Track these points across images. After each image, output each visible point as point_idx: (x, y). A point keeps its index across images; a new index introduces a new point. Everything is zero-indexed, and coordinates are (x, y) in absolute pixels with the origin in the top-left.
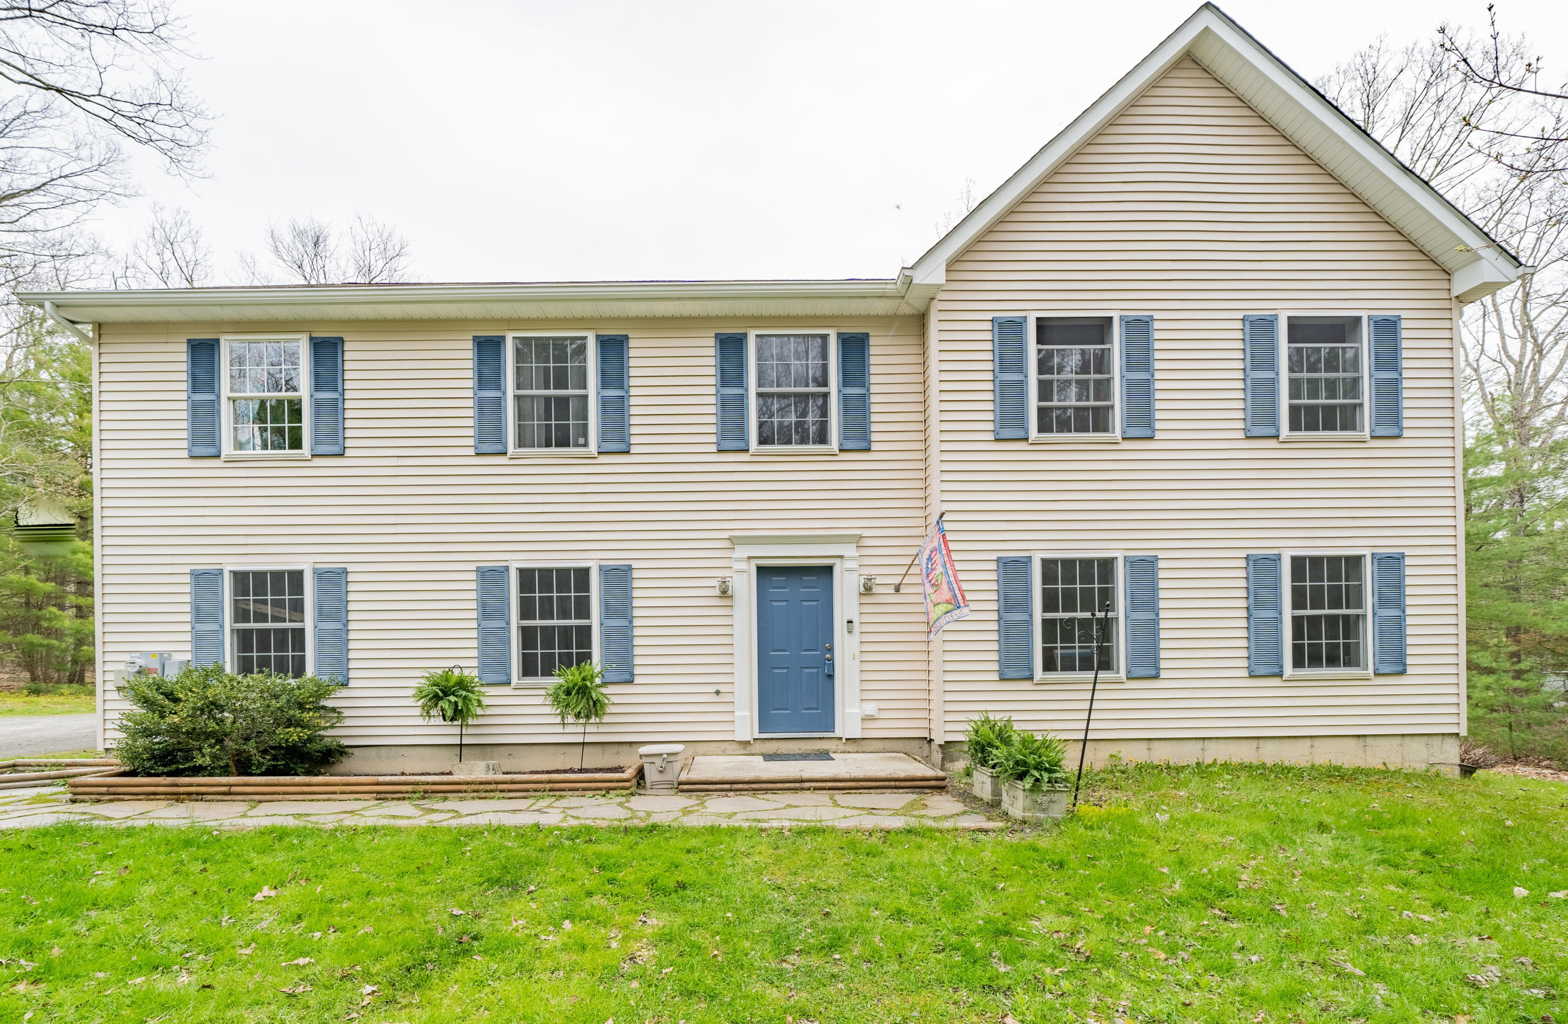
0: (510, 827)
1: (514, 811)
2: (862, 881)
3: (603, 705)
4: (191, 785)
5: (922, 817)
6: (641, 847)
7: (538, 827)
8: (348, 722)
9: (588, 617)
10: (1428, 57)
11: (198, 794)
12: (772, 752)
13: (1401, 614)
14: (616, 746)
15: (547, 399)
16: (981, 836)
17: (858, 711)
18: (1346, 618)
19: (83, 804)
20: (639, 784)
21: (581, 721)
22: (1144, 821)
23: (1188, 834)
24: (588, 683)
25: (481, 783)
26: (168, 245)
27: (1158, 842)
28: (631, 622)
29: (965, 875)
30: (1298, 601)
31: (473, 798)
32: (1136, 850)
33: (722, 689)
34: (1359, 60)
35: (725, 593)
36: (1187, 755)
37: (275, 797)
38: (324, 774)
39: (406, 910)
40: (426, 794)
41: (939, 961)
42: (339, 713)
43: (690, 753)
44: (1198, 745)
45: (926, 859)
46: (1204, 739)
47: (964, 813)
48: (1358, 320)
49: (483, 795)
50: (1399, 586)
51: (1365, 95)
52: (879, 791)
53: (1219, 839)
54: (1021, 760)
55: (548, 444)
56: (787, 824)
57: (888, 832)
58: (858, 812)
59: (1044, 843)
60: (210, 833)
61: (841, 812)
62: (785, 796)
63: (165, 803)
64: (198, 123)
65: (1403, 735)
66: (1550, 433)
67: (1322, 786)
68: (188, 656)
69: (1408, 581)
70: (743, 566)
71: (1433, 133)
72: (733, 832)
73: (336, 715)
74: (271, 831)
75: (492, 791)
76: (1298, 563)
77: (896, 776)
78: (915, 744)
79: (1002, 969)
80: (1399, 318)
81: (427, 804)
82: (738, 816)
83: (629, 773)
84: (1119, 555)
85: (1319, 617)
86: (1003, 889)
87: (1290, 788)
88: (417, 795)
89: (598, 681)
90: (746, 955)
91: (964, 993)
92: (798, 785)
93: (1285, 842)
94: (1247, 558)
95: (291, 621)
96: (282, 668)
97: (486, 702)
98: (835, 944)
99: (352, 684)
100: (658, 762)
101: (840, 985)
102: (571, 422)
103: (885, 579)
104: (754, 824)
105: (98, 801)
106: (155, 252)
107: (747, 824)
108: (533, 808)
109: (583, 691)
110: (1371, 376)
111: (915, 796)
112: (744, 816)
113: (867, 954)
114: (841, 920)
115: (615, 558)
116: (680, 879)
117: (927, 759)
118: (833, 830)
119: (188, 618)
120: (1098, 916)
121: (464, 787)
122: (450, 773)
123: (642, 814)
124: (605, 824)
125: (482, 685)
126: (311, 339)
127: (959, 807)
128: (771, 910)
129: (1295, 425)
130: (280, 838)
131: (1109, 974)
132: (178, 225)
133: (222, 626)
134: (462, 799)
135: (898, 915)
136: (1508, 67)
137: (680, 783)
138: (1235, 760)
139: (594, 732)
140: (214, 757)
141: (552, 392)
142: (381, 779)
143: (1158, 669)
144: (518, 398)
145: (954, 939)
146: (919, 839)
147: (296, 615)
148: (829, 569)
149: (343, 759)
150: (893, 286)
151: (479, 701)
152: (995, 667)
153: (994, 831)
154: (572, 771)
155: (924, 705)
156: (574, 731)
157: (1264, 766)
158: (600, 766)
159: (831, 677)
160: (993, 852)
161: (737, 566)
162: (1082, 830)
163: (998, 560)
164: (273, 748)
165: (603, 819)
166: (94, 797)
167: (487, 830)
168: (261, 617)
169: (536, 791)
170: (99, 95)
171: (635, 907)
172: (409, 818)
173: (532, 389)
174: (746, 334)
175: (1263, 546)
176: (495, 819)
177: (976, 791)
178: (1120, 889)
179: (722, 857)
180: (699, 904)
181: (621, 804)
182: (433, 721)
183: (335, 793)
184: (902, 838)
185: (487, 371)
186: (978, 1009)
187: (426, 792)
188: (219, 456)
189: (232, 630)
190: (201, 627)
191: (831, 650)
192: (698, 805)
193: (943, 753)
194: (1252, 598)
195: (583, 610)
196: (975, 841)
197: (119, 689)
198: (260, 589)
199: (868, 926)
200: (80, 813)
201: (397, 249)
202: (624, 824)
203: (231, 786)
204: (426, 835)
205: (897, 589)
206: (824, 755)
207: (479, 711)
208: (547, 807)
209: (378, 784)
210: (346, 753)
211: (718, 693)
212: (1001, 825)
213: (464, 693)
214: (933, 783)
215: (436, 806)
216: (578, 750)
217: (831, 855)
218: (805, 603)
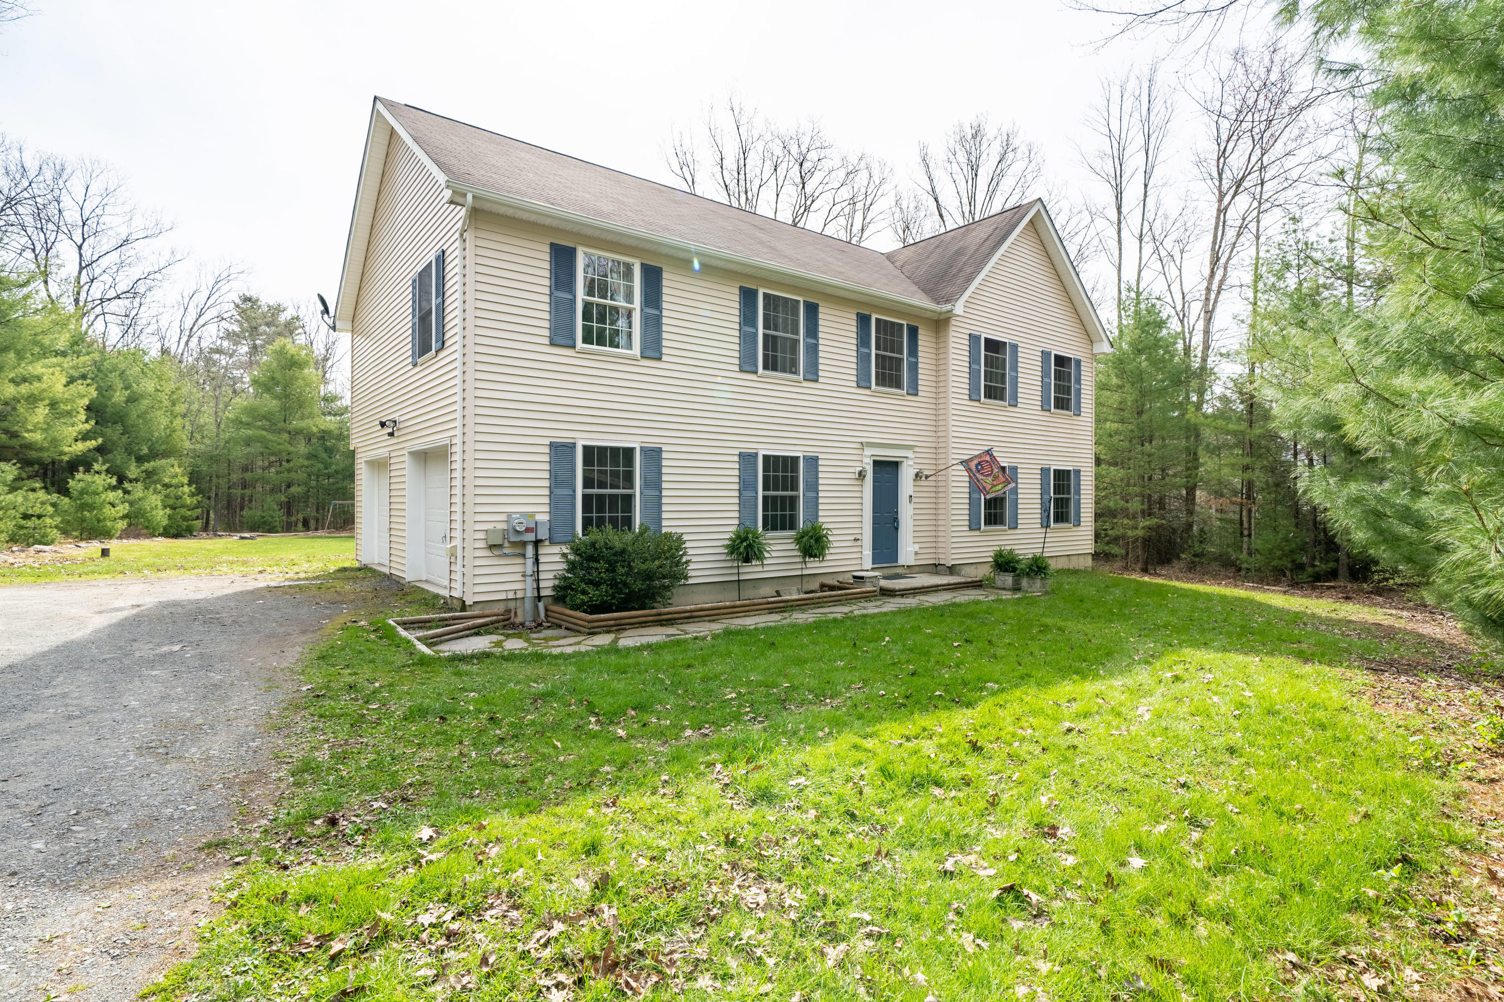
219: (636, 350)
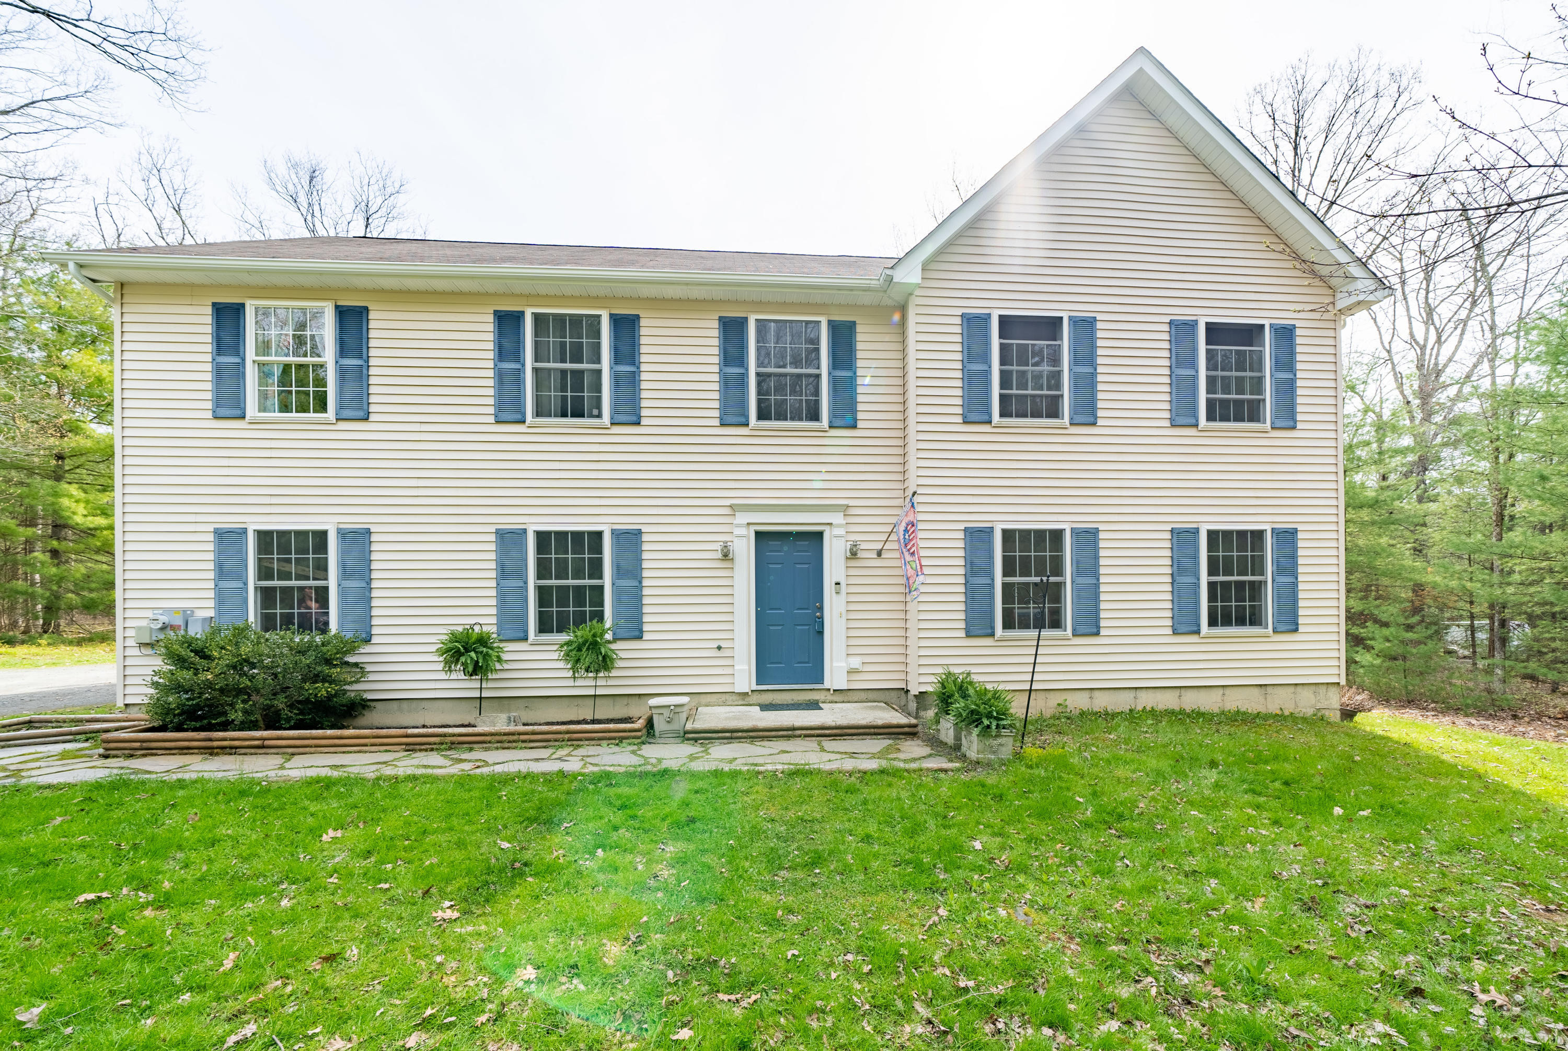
0: (538, 774)
1: (537, 760)
2: (841, 813)
3: (612, 660)
4: (224, 739)
5: (894, 759)
6: (655, 789)
7: (562, 774)
8: (372, 677)
9: (601, 577)
10: (1346, 73)
11: (231, 748)
12: (767, 703)
13: (1294, 580)
14: (626, 698)
15: (564, 372)
16: (942, 775)
17: (844, 664)
18: (1252, 583)
19: (115, 760)
20: (649, 733)
21: (591, 675)
22: (1075, 760)
23: (1107, 770)
24: (598, 639)
25: (505, 734)
26: (155, 172)
27: (1082, 777)
28: (640, 582)
29: (923, 807)
30: (1213, 569)
31: (497, 748)
32: (1064, 785)
33: (723, 644)
34: (1290, 71)
35: (726, 555)
36: (1122, 702)
37: (307, 750)
38: (347, 728)
39: (460, 845)
40: (453, 746)
41: (894, 872)
42: (361, 668)
43: (693, 704)
44: (1132, 694)
45: (894, 794)
46: (1136, 688)
47: (930, 755)
48: (1262, 327)
49: (506, 745)
50: (1294, 557)
51: (1296, 103)
52: (861, 737)
53: (1131, 775)
54: (975, 710)
55: (564, 415)
56: (780, 767)
57: (865, 773)
58: (838, 756)
59: (991, 780)
60: (259, 784)
61: (826, 757)
62: (779, 743)
63: (200, 757)
64: (195, 56)
65: (1296, 684)
66: (1451, 409)
67: (1225, 729)
68: (211, 613)
69: (1300, 552)
70: (743, 531)
71: (1351, 140)
72: (735, 774)
73: (358, 670)
74: (318, 780)
75: (514, 741)
76: (1212, 535)
77: (875, 724)
78: (893, 694)
79: (942, 877)
80: (1294, 326)
81: (454, 754)
82: (739, 761)
83: (639, 724)
84: (1067, 527)
85: (1230, 583)
86: (953, 817)
87: (1199, 731)
88: (444, 746)
89: (608, 636)
90: (746, 872)
91: (911, 894)
92: (790, 733)
93: (1181, 776)
94: (1172, 531)
95: (314, 579)
96: (305, 625)
97: (505, 657)
98: (817, 860)
99: (375, 640)
100: (666, 712)
101: (820, 891)
102: (586, 394)
103: (869, 546)
104: (752, 768)
105: (132, 756)
106: (141, 178)
107: (746, 768)
108: (554, 756)
109: (593, 645)
110: (1272, 376)
111: (890, 742)
112: (743, 761)
113: (840, 869)
114: (822, 844)
115: (626, 523)
116: (690, 815)
117: (904, 709)
118: (819, 771)
119: (211, 575)
120: (1022, 837)
121: (488, 738)
122: (474, 726)
123: (654, 761)
124: (622, 770)
125: (501, 641)
126: (337, 307)
127: (927, 751)
128: (767, 837)
129: (1210, 417)
130: (327, 787)
131: (1021, 879)
132: (167, 152)
133: (246, 584)
134: (487, 749)
135: (867, 839)
136: (1409, 89)
137: (686, 733)
138: (1161, 707)
139: (605, 685)
140: (246, 712)
141: (568, 366)
142: (410, 731)
143: (1098, 627)
144: (536, 370)
145: (909, 856)
146: (890, 779)
147: (320, 574)
148: (820, 535)
149: (365, 712)
150: (877, 282)
151: (498, 657)
152: (962, 625)
153: (952, 771)
154: (585, 722)
155: (902, 659)
156: (585, 685)
157: (1182, 712)
158: (611, 717)
159: (821, 633)
160: (949, 788)
161: (737, 531)
162: (1023, 769)
163: (966, 530)
164: (299, 702)
165: (619, 765)
166: (127, 752)
167: (518, 777)
168: (286, 576)
169: (556, 741)
170: (88, 20)
171: (655, 838)
172: (441, 767)
173: (549, 362)
174: (747, 318)
175: (1185, 521)
176: (523, 767)
177: (943, 737)
178: (1042, 815)
179: (725, 796)
180: (707, 835)
181: (634, 752)
182: (454, 676)
183: (366, 745)
184: (877, 777)
185: (507, 344)
186: (919, 904)
187: (452, 743)
188: (244, 417)
189: (256, 588)
190: (224, 584)
191: (821, 609)
192: (702, 752)
193: (918, 703)
194: (1175, 566)
195: (596, 569)
196: (936, 779)
197: (141, 645)
198: (284, 548)
199: (842, 847)
200: (114, 768)
201: (397, 185)
202: (639, 769)
203: (265, 739)
204: (463, 781)
205: (879, 553)
206: (814, 705)
207: (498, 666)
208: (567, 755)
209: (407, 736)
210: (369, 707)
211: (719, 648)
212: (958, 765)
213: (485, 650)
214: (906, 729)
215: (464, 756)
216: (590, 702)
217: (817, 793)
218: (798, 566)
219: (331, 414)
